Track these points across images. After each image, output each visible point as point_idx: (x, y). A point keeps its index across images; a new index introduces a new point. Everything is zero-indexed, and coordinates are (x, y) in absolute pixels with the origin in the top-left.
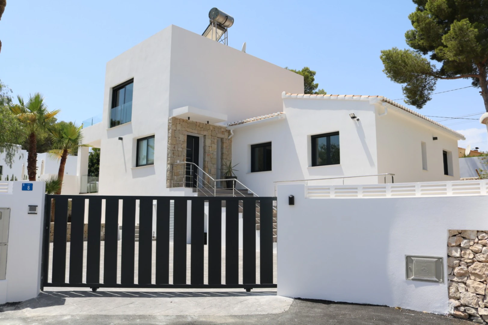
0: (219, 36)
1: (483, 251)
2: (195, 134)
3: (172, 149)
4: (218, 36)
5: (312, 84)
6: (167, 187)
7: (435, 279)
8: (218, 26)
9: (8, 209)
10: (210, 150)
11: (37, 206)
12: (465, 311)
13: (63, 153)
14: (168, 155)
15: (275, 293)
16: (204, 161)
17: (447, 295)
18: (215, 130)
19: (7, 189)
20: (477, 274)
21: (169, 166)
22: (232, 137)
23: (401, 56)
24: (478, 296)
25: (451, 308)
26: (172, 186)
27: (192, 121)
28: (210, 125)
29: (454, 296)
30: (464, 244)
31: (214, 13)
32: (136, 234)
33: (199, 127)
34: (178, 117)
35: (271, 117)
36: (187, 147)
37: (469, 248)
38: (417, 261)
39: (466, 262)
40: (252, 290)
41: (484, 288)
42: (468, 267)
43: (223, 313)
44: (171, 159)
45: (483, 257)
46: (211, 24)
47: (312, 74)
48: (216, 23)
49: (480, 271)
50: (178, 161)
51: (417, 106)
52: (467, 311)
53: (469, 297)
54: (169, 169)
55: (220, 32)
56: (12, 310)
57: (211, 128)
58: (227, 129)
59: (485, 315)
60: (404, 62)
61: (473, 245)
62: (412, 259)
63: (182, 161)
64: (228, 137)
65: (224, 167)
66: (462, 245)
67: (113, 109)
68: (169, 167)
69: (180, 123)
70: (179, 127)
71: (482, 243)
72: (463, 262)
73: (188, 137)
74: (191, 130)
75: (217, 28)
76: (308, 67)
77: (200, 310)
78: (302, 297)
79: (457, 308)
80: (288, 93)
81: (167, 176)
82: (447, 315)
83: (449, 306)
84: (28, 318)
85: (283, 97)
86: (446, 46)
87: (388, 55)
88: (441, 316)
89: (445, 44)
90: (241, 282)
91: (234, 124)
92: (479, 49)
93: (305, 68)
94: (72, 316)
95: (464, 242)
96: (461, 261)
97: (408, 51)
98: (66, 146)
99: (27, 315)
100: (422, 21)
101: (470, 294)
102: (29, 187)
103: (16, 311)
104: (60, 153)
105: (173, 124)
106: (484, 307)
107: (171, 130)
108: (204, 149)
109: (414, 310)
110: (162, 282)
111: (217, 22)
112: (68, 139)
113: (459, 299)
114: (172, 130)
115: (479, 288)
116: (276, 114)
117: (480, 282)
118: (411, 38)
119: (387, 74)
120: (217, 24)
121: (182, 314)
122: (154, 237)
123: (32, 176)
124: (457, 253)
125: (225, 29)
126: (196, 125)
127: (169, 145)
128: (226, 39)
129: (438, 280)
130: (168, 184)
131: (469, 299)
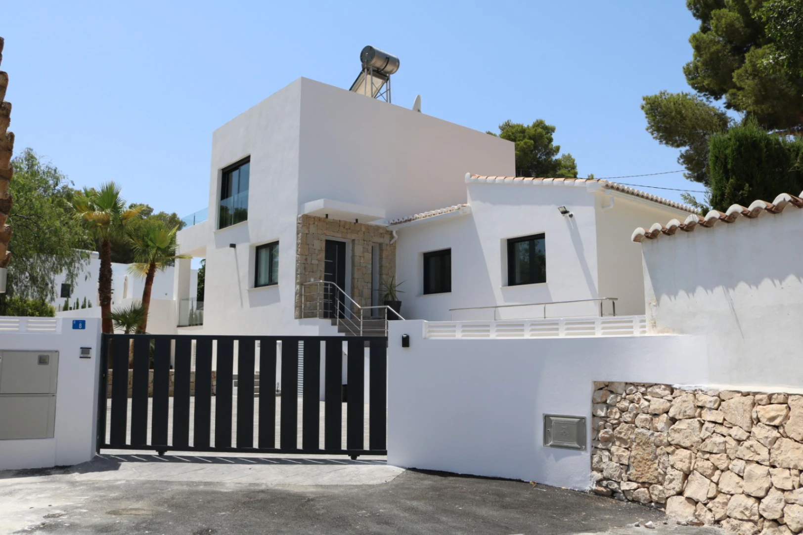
0: (377, 89)
1: (629, 408)
2: (338, 238)
3: (302, 262)
4: (374, 89)
5: (550, 147)
6: (296, 318)
7: (576, 445)
8: (375, 73)
9: (56, 351)
10: (361, 261)
11: (90, 348)
12: (606, 487)
13: (149, 268)
14: (297, 270)
15: (384, 462)
16: (353, 278)
17: (590, 467)
18: (369, 232)
19: (55, 327)
20: (622, 438)
21: (298, 287)
22: (396, 241)
23: (674, 104)
24: (621, 466)
25: (593, 482)
26: (303, 316)
27: (334, 220)
28: (361, 225)
29: (597, 467)
30: (611, 400)
31: (368, 54)
32: (255, 387)
33: (344, 227)
34: (311, 215)
35: (449, 212)
36: (326, 258)
37: (615, 406)
38: (557, 423)
39: (612, 424)
40: (358, 458)
41: (628, 457)
42: (614, 429)
43: (309, 482)
44: (301, 277)
45: (630, 417)
46: (363, 70)
47: (550, 130)
48: (371, 69)
49: (625, 435)
50: (312, 280)
51: (705, 183)
52: (609, 486)
53: (612, 468)
54: (298, 291)
55: (378, 81)
56: (60, 473)
57: (363, 229)
58: (389, 229)
59: (627, 490)
60: (680, 113)
61: (621, 400)
62: (550, 419)
63: (318, 281)
64: (390, 241)
65: (383, 286)
66: (608, 402)
67: (223, 201)
68: (299, 289)
69: (314, 224)
70: (313, 229)
71: (629, 398)
72: (608, 424)
73: (328, 242)
74: (332, 232)
75: (374, 75)
76: (543, 119)
77: (282, 478)
78: (418, 468)
79: (599, 483)
80: (474, 175)
81: (295, 302)
82: (588, 492)
83: (590, 480)
84: (77, 482)
85: (466, 181)
86: (740, 89)
87: (653, 103)
88: (582, 493)
89: (738, 84)
90: (344, 446)
91: (397, 221)
92: (793, 92)
93: (537, 121)
94: (127, 481)
95: (610, 398)
96: (606, 422)
97: (687, 95)
98: (154, 259)
99: (76, 479)
100: (705, 48)
101: (614, 464)
102: (80, 325)
103: (64, 475)
104: (145, 268)
105: (304, 226)
106: (626, 480)
107: (300, 234)
108: (353, 262)
109: (552, 486)
110: (245, 444)
111: (373, 67)
112: (156, 248)
113: (601, 471)
114: (302, 233)
115: (623, 456)
116: (456, 207)
117: (625, 448)
118: (691, 74)
119: (653, 134)
120: (374, 71)
121: (257, 482)
122: (278, 391)
123: (106, 303)
124: (603, 412)
125: (386, 76)
126: (339, 225)
127: (298, 256)
128: (388, 91)
129: (579, 447)
130: (297, 313)
131: (612, 470)
